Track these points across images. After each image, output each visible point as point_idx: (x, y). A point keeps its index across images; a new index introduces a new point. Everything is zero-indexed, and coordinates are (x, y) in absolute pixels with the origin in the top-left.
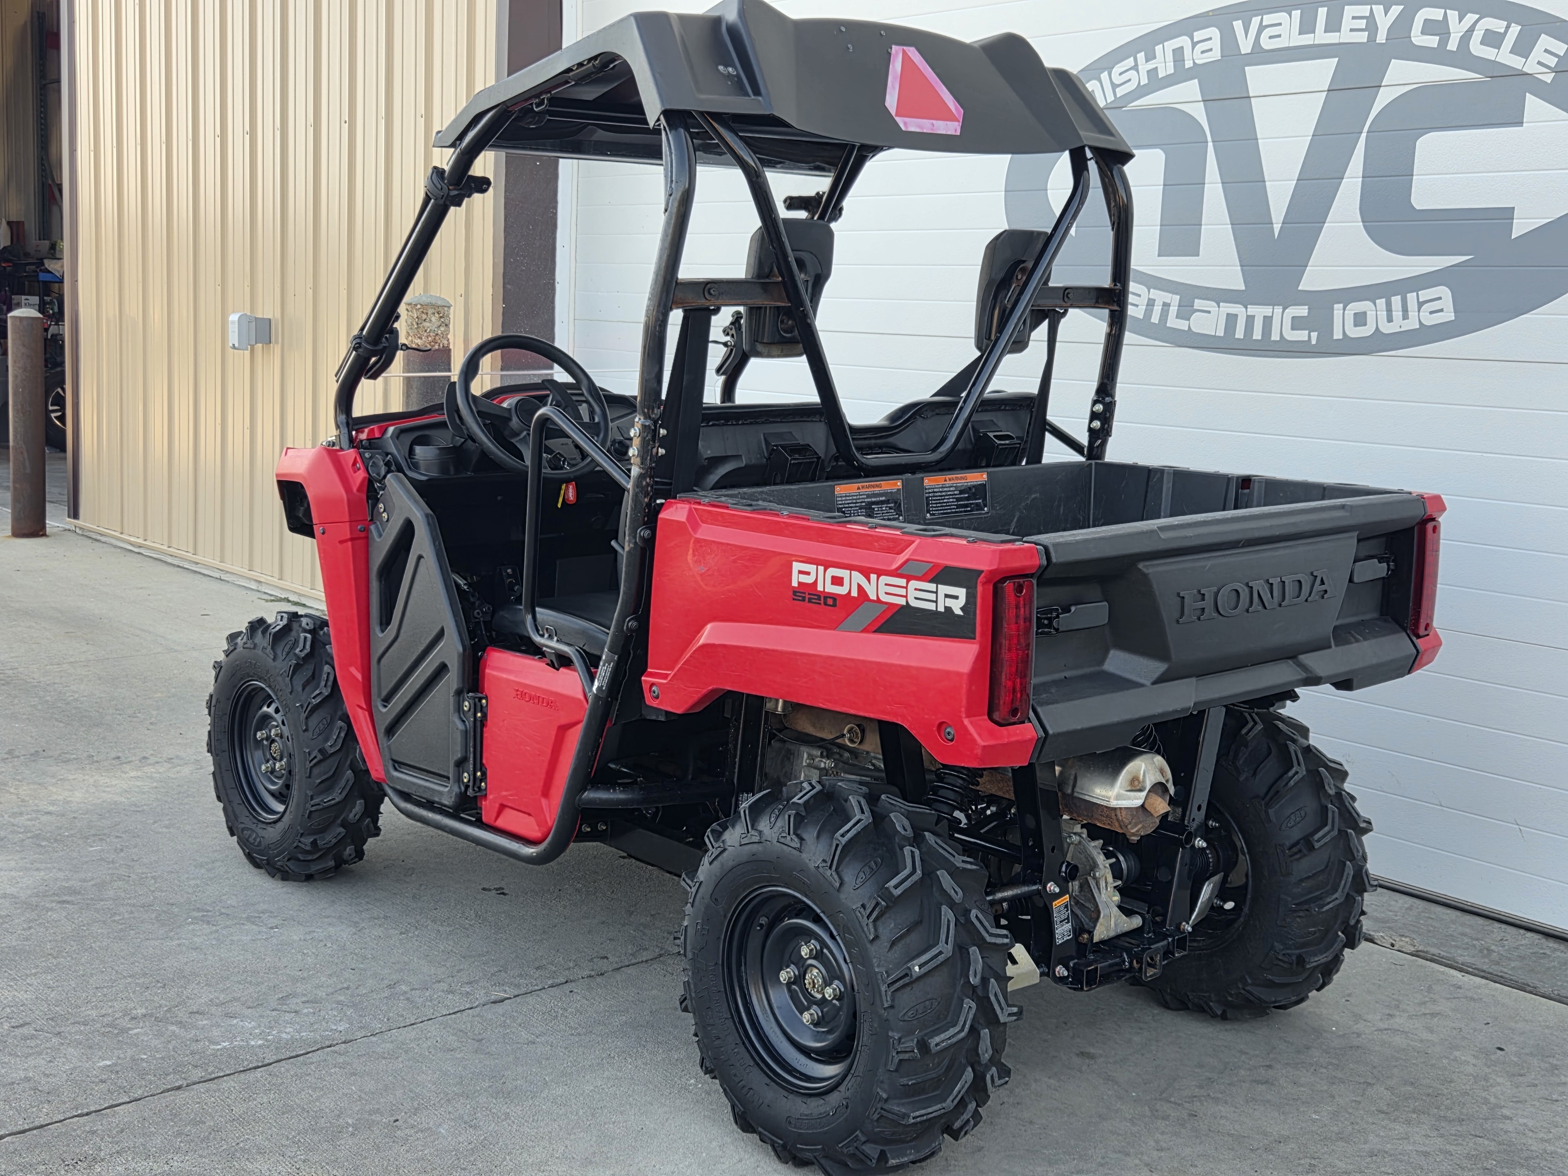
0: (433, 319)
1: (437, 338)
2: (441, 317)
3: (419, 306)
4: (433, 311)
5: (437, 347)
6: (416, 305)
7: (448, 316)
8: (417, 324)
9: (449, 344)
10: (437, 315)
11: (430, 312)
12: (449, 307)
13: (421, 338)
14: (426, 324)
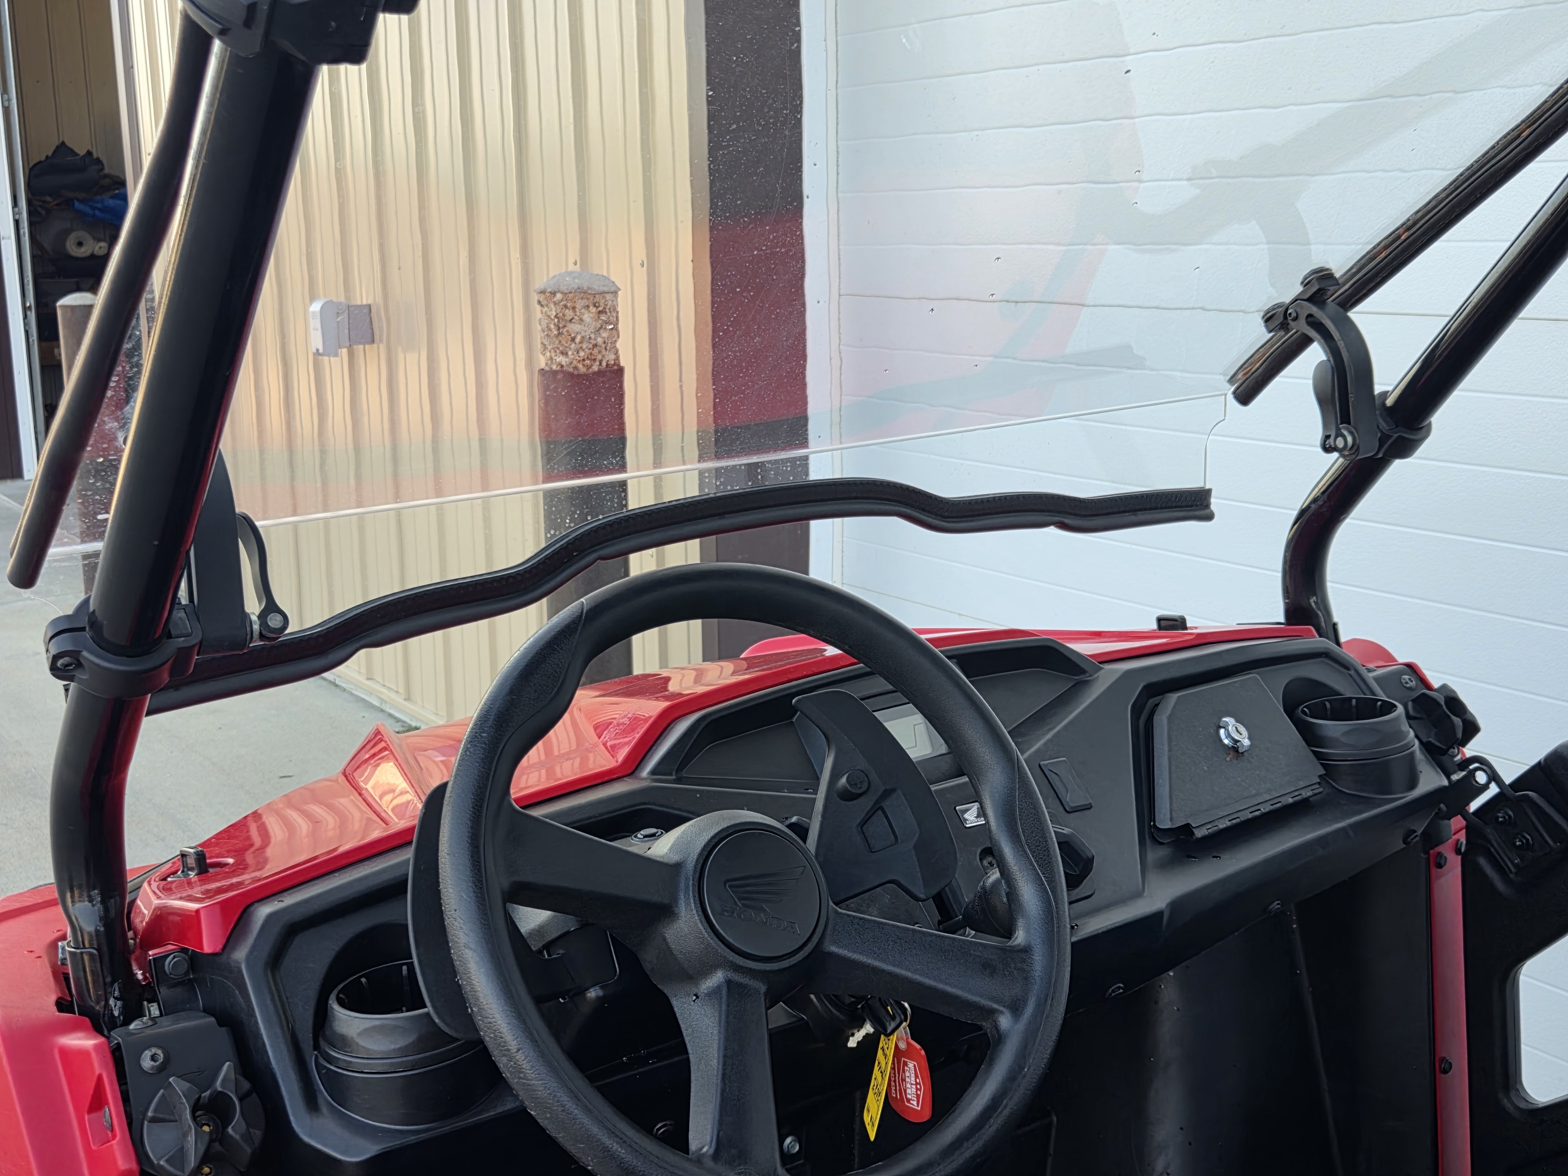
0: (587, 317)
1: (596, 350)
2: (600, 312)
3: (559, 296)
4: (584, 302)
5: (595, 368)
6: (554, 294)
7: (614, 309)
8: (559, 329)
9: (618, 358)
10: (593, 310)
11: (580, 304)
12: (615, 293)
13: (564, 353)
14: (574, 327)
